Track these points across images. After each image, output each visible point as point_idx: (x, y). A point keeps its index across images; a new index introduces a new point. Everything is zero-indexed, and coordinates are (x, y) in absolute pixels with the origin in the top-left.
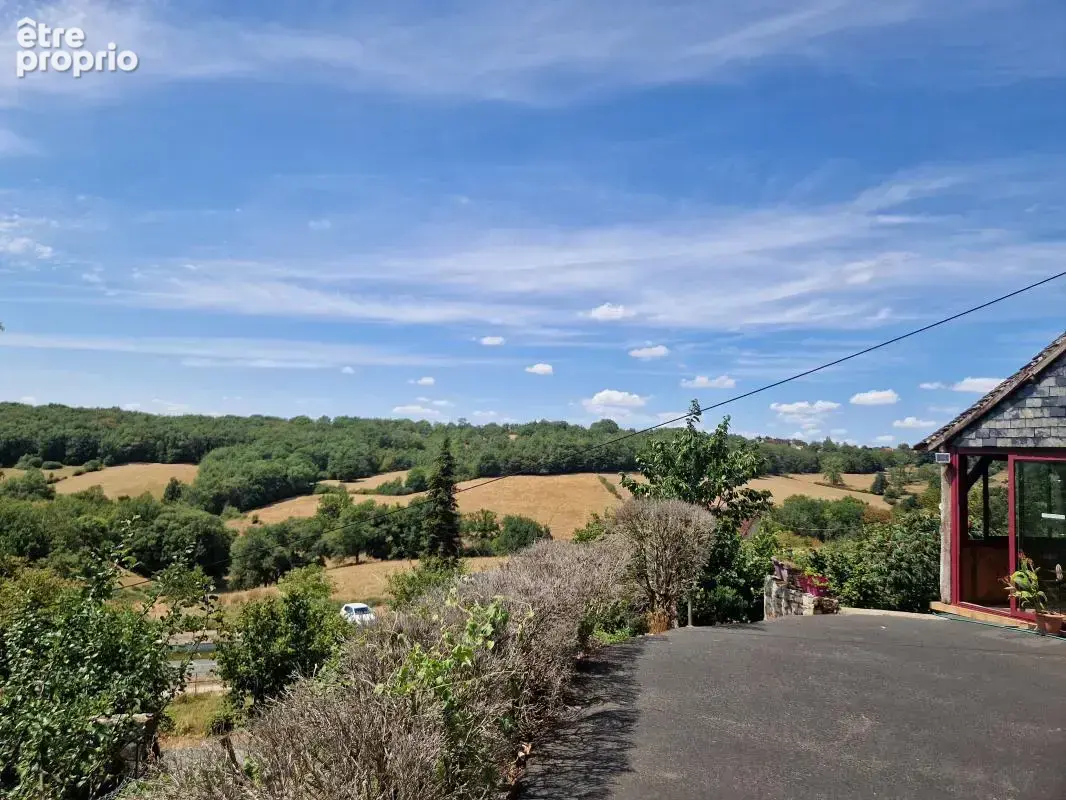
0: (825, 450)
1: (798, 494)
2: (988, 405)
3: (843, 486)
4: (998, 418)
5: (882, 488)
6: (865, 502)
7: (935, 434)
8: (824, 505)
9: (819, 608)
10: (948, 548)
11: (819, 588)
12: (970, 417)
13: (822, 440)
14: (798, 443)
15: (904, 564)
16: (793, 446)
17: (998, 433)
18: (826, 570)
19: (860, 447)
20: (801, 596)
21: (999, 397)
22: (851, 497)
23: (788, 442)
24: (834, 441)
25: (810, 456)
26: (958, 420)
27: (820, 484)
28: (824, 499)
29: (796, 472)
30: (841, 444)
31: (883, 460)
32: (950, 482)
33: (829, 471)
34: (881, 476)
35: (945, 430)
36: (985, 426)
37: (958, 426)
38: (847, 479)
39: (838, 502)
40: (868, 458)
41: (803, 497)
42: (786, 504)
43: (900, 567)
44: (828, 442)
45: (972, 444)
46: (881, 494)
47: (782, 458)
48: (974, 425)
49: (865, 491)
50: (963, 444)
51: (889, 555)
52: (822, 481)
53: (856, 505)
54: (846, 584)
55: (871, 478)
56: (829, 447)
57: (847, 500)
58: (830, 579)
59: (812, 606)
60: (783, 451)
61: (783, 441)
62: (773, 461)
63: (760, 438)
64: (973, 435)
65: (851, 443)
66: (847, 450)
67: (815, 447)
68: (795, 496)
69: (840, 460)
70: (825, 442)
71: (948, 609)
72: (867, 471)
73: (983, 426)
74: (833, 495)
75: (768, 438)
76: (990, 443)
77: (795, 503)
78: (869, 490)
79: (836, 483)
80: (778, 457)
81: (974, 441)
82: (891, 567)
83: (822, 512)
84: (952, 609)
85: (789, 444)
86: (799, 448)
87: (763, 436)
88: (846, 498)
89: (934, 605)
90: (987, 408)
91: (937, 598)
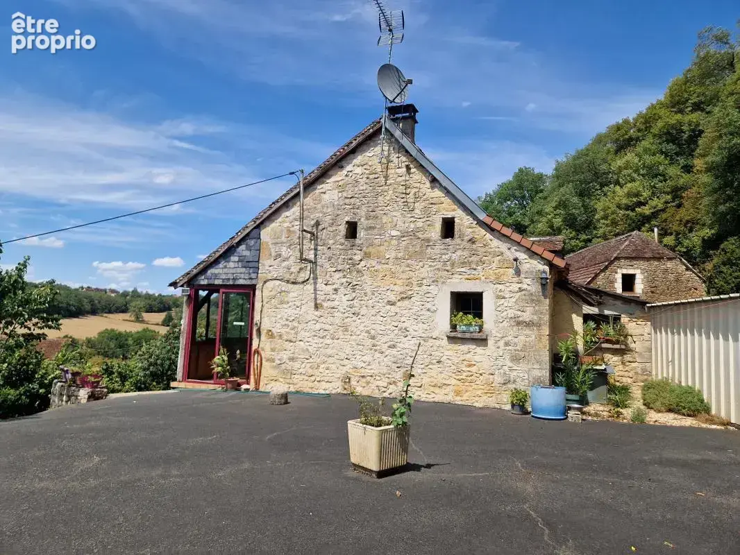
0: (132, 296)
1: (109, 328)
2: (212, 259)
3: (143, 322)
4: (217, 267)
5: (169, 322)
6: (157, 331)
7: (182, 276)
8: (128, 335)
9: (92, 397)
10: (184, 347)
11: (93, 383)
12: (202, 266)
13: (131, 290)
14: (113, 291)
15: (159, 362)
16: (109, 293)
17: (216, 276)
18: (114, 376)
19: (157, 295)
20: (79, 391)
21: (218, 254)
22: (147, 328)
23: (105, 291)
24: (139, 290)
25: (121, 301)
26: (195, 268)
27: (127, 320)
28: (128, 331)
29: (110, 312)
30: (144, 292)
31: (171, 303)
32: (189, 306)
33: (134, 311)
34: (169, 313)
35: (188, 274)
36: (210, 272)
37: (195, 271)
38: (146, 316)
39: (138, 332)
40: (161, 302)
41: (113, 330)
42: (99, 336)
43: (156, 364)
44: (135, 291)
45: (202, 283)
46: (168, 326)
47: (99, 302)
48: (203, 271)
49: (157, 324)
50: (197, 283)
51: (150, 357)
52: (128, 318)
53: (151, 334)
54: (127, 383)
55: (162, 316)
56: (135, 294)
57: (145, 330)
58: (116, 382)
59: (87, 396)
60: (101, 297)
61: (101, 290)
62: (92, 305)
63: (82, 288)
64: (203, 277)
65: (151, 292)
66: (148, 296)
67: (125, 294)
68: (107, 330)
69: (143, 303)
70: (133, 291)
71: (181, 385)
72: (160, 311)
73: (209, 272)
74: (135, 328)
75: (89, 287)
76: (211, 282)
77: (107, 335)
78: (160, 323)
79: (138, 319)
80: (97, 302)
81: (203, 281)
82: (151, 364)
83: (127, 340)
84: (182, 385)
85: (106, 292)
86: (113, 295)
87: (85, 286)
88: (144, 330)
89: (173, 384)
90: (212, 260)
91: (175, 380)
